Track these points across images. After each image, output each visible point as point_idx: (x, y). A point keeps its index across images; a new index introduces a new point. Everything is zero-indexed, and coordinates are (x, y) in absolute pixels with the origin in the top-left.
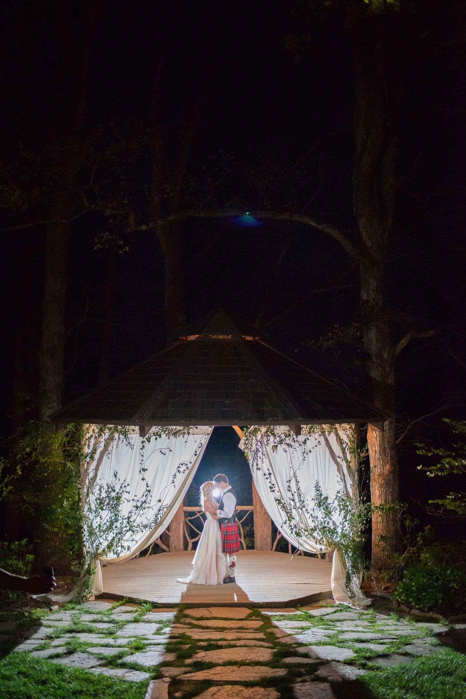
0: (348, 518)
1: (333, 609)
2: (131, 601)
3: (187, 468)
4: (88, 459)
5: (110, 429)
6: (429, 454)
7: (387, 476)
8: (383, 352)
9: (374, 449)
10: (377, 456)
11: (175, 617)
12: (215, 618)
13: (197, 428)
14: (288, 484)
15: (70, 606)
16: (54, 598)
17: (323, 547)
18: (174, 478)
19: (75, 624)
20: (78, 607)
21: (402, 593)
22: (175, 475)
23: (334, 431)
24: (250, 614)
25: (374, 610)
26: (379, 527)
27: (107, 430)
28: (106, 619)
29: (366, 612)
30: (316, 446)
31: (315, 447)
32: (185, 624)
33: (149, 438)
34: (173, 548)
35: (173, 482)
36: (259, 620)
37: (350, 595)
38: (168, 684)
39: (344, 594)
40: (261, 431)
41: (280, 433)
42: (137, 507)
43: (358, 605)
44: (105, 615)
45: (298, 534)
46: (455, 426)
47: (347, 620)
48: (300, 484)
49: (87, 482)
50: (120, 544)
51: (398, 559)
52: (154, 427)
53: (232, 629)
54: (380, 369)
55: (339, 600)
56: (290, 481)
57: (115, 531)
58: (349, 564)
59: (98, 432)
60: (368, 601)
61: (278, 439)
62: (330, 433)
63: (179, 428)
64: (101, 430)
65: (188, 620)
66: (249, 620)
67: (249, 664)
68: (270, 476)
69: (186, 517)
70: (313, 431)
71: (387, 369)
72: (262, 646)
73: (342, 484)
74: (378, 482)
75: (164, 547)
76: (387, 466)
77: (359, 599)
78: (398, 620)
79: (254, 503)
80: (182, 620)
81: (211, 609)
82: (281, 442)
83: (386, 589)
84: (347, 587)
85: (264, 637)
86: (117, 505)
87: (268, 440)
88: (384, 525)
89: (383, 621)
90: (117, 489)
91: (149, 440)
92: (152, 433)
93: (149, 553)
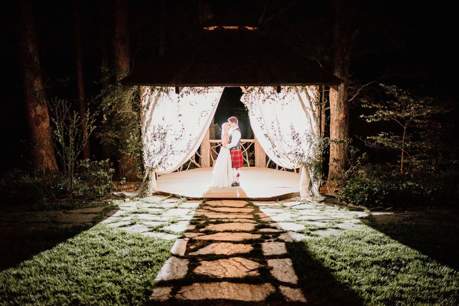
0: (312, 147)
1: (300, 203)
2: (174, 196)
3: (207, 114)
4: (145, 109)
5: (158, 89)
6: (370, 107)
7: (341, 121)
9: (333, 103)
10: (335, 107)
11: (200, 205)
12: (224, 207)
13: (213, 88)
14: (272, 124)
15: (137, 199)
16: (127, 194)
17: (295, 165)
18: (199, 120)
19: (138, 208)
20: (141, 199)
21: (343, 193)
22: (199, 118)
23: (304, 90)
24: (247, 204)
25: (325, 203)
26: (334, 153)
27: (156, 90)
28: (157, 206)
29: (319, 204)
31: (290, 101)
32: (205, 210)
33: (182, 95)
34: (203, 165)
35: (199, 123)
36: (252, 208)
37: (311, 195)
38: (187, 241)
39: (308, 194)
40: (255, 90)
41: (267, 92)
42: (176, 139)
43: (315, 200)
44: (157, 204)
45: (279, 157)
46: (388, 89)
47: (307, 209)
48: (280, 125)
49: (145, 123)
50: (166, 162)
51: (344, 173)
52: (185, 88)
53: (234, 213)
55: (304, 197)
57: (163, 154)
58: (312, 175)
59: (151, 92)
60: (323, 198)
61: (266, 95)
62: (302, 91)
63: (201, 88)
64: (152, 90)
65: (207, 208)
66: (245, 208)
67: (239, 232)
68: (261, 119)
69: (211, 146)
70: (290, 91)
72: (249, 222)
73: (309, 125)
74: (335, 125)
75: (197, 165)
76: (342, 114)
77: (317, 197)
78: (339, 210)
79: (255, 138)
80: (204, 208)
81: (222, 201)
82: (268, 98)
83: (336, 191)
84: (309, 190)
85: (253, 217)
86: (164, 137)
87: (260, 96)
88: (337, 152)
89: (329, 210)
90: (164, 128)
91: (182, 96)
92: (184, 92)
93: (188, 168)
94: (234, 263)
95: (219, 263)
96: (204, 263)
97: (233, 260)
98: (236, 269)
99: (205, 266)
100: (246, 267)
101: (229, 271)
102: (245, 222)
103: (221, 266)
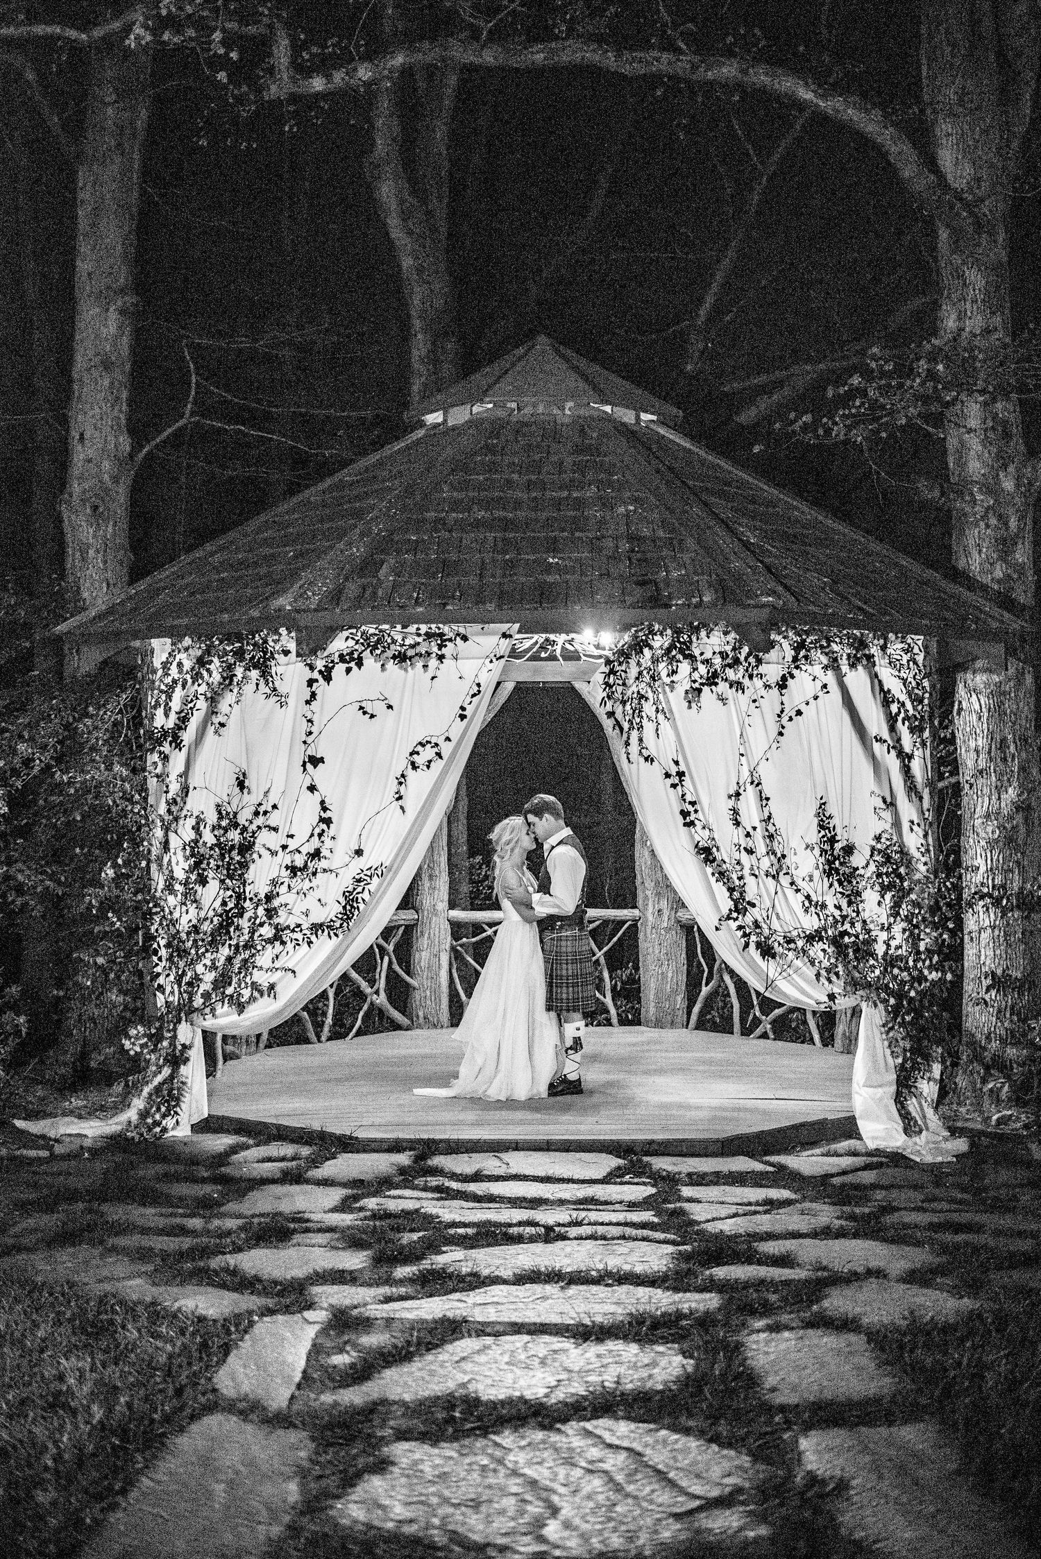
0: (903, 912)
1: (859, 1162)
2: (284, 1134)
3: (439, 755)
4: (165, 747)
5: (223, 656)
7: (1011, 818)
8: (1001, 475)
11: (401, 1171)
12: (516, 1177)
13: (465, 638)
14: (731, 803)
18: (401, 783)
22: (403, 776)
23: (864, 662)
24: (619, 1168)
26: (983, 958)
27: (216, 659)
30: (816, 698)
31: (812, 701)
32: (425, 1189)
33: (329, 670)
34: (421, 1020)
35: (400, 798)
36: (644, 1184)
38: (317, 1327)
39: (889, 1122)
40: (651, 648)
41: (708, 655)
42: (293, 870)
43: (930, 1152)
44: (204, 1166)
49: (162, 809)
50: (247, 978)
52: (341, 635)
53: (562, 1202)
54: (993, 521)
56: (738, 794)
59: (193, 669)
60: (960, 1144)
61: (703, 669)
62: (852, 666)
64: (200, 663)
65: (434, 1181)
66: (615, 1183)
67: (596, 1281)
68: (681, 781)
69: (456, 936)
70: (807, 658)
71: (1013, 523)
72: (644, 1239)
73: (887, 815)
74: (983, 834)
75: (396, 1015)
76: (1010, 790)
79: (640, 903)
80: (420, 1181)
81: (506, 1156)
82: (712, 680)
83: (1004, 1121)
84: (899, 1107)
85: (656, 1220)
86: (244, 866)
87: (674, 672)
88: (998, 952)
90: (244, 820)
91: (327, 676)
92: (337, 655)
93: (354, 1030)
94: (595, 1453)
95: (498, 1453)
96: (405, 1453)
97: (588, 1434)
98: (613, 1496)
99: (414, 1471)
100: (672, 1484)
101: (566, 1512)
102: (623, 1237)
103: (515, 1473)
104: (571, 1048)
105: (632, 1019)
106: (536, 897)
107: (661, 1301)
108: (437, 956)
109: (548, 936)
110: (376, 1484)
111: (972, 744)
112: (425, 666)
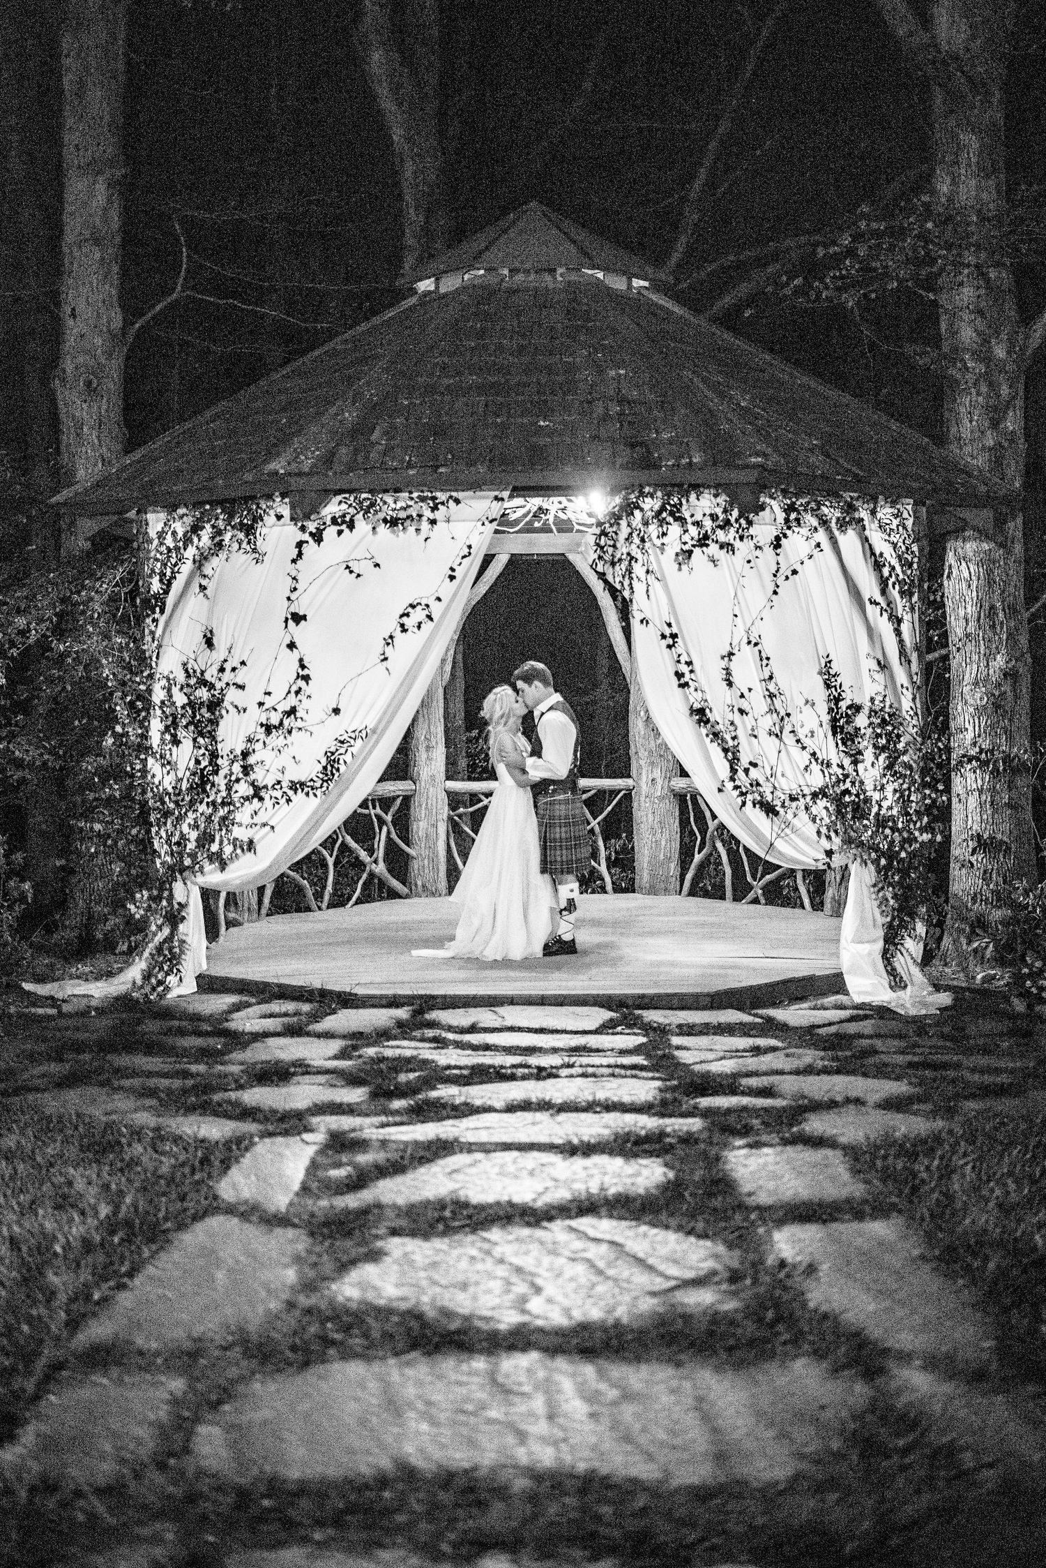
3: (430, 617)
7: (999, 685)
8: (993, 341)
10: (973, 629)
11: (400, 1024)
12: (511, 1029)
13: (457, 501)
14: (724, 663)
18: (389, 645)
22: (391, 638)
23: (855, 525)
24: (611, 1020)
26: (970, 822)
30: (810, 557)
31: (806, 560)
32: (423, 1040)
33: (320, 532)
35: (386, 659)
36: (635, 1034)
37: (893, 984)
38: (315, 1147)
39: (876, 979)
40: (642, 510)
41: (698, 517)
43: (916, 1004)
52: (335, 500)
53: (555, 1050)
54: (984, 389)
55: (861, 994)
56: (731, 655)
59: (185, 536)
60: (945, 998)
61: (693, 531)
62: (843, 528)
63: (403, 500)
64: (193, 530)
65: (430, 1033)
66: (608, 1034)
69: (453, 806)
70: (797, 520)
71: (1005, 391)
72: (634, 1078)
73: (881, 677)
74: (971, 701)
75: (395, 884)
76: (999, 657)
77: (918, 992)
79: (634, 772)
80: (417, 1034)
81: (501, 1010)
82: (703, 541)
83: (987, 980)
84: (885, 963)
85: (645, 1063)
87: (664, 534)
88: (985, 817)
91: (318, 537)
92: (329, 518)
93: (354, 899)
94: (578, 1245)
95: (486, 1246)
96: (396, 1246)
97: (572, 1229)
98: (594, 1278)
99: (407, 1259)
100: (651, 1268)
101: (550, 1289)
102: (613, 1075)
103: (501, 1261)
104: (565, 909)
105: (626, 886)
106: (530, 762)
107: (646, 1123)
108: (435, 826)
109: (543, 800)
110: (368, 1271)
111: (962, 613)
112: (418, 530)
